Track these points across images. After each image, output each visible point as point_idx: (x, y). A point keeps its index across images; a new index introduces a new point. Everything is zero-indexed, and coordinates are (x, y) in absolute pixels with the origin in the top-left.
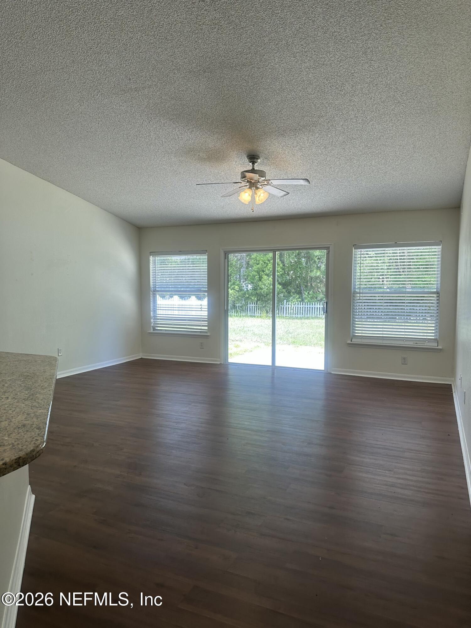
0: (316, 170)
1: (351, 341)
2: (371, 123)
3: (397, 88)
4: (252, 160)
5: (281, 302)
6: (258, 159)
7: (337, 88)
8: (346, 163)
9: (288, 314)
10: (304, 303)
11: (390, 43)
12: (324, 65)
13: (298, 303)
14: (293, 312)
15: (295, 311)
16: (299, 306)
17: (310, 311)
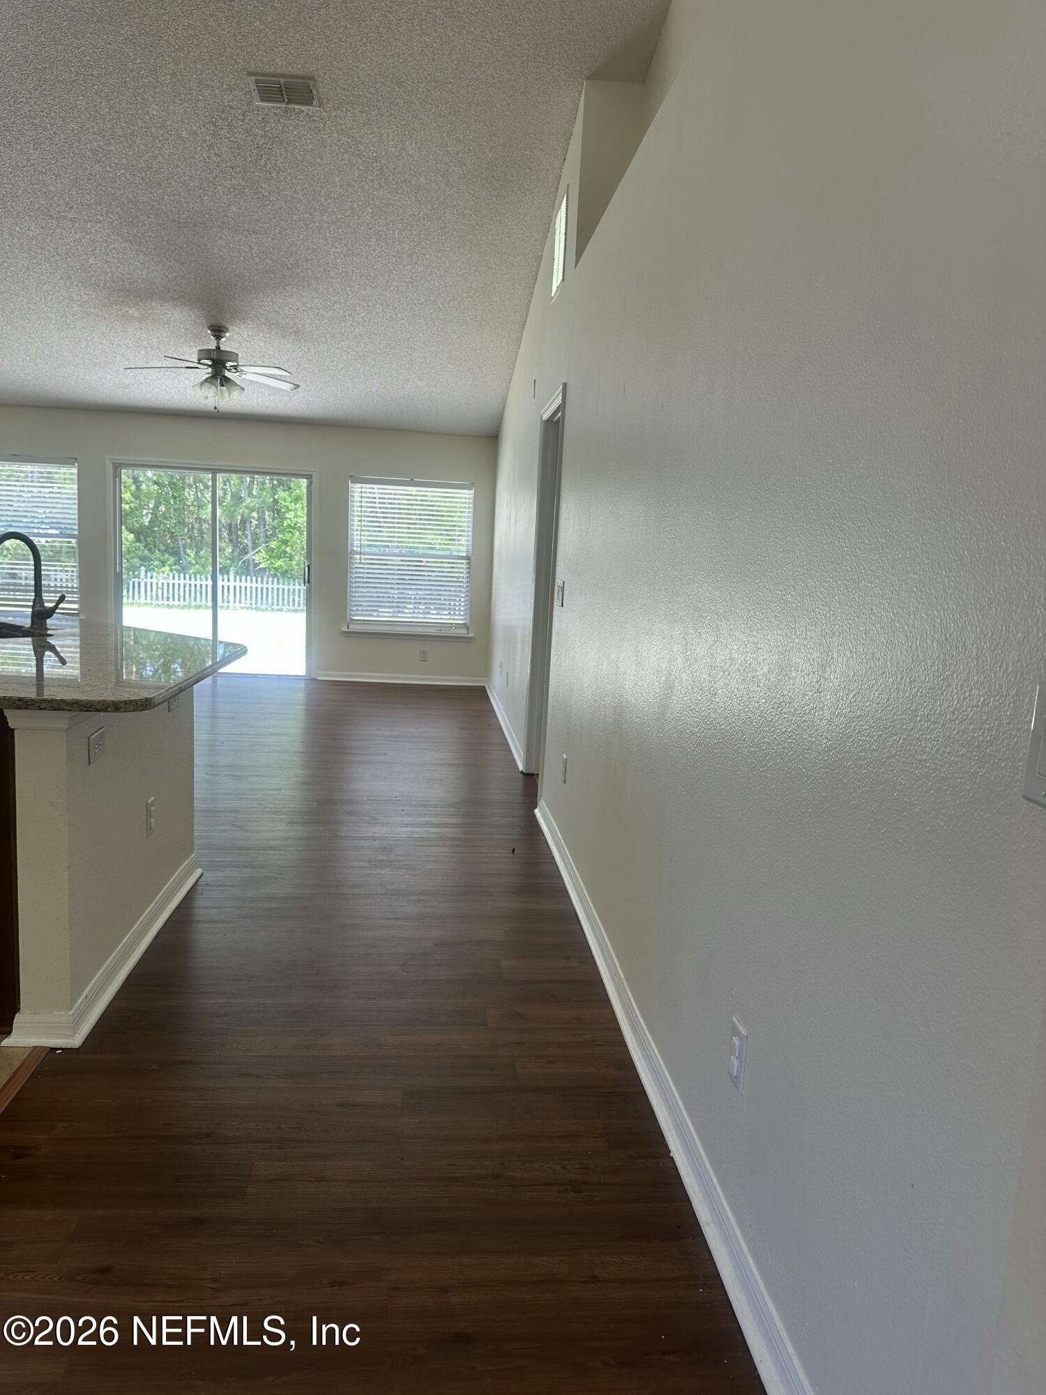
0: (309, 360)
1: (348, 628)
2: (402, 322)
3: (439, 294)
4: (217, 334)
5: (134, 572)
6: (226, 333)
7: (367, 279)
8: (356, 360)
9: (152, 599)
10: (187, 576)
11: (440, 255)
12: (358, 254)
13: (174, 575)
14: (163, 595)
15: (168, 592)
16: (176, 581)
17: (201, 593)
